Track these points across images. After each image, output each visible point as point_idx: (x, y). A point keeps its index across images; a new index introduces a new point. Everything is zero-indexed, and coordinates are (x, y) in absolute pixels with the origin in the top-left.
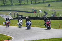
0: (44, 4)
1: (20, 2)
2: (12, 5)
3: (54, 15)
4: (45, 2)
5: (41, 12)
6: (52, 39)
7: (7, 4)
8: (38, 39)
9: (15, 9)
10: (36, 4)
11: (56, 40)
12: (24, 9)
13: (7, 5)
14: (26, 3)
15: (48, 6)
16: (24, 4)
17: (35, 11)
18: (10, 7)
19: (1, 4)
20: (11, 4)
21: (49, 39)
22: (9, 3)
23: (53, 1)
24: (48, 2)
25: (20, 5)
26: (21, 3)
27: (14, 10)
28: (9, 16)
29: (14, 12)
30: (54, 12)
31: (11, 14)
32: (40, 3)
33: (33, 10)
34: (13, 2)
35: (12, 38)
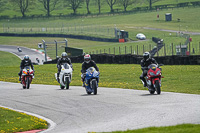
0: (153, 15)
1: (74, 8)
2: (49, 16)
3: (183, 50)
4: (157, 7)
5: (143, 39)
6: (178, 127)
7: (33, 13)
8: (132, 129)
9: (57, 30)
10: (125, 12)
11: (190, 130)
12: (88, 30)
13: (33, 17)
14: (93, 9)
15: (167, 20)
16: (89, 13)
17: (124, 36)
18: (42, 23)
19: (15, 13)
20: (44, 13)
21: (170, 128)
22: (38, 8)
23: (181, 5)
24: (165, 7)
25: (74, 15)
26: (78, 10)
27: (56, 32)
28: (40, 51)
29: (56, 39)
30: (184, 40)
31: (45, 47)
32: (138, 9)
33: (116, 31)
34: (51, 7)
35: (48, 124)
